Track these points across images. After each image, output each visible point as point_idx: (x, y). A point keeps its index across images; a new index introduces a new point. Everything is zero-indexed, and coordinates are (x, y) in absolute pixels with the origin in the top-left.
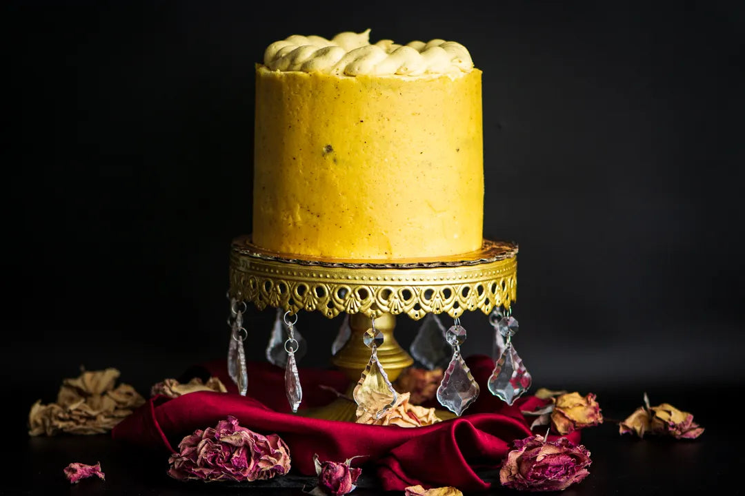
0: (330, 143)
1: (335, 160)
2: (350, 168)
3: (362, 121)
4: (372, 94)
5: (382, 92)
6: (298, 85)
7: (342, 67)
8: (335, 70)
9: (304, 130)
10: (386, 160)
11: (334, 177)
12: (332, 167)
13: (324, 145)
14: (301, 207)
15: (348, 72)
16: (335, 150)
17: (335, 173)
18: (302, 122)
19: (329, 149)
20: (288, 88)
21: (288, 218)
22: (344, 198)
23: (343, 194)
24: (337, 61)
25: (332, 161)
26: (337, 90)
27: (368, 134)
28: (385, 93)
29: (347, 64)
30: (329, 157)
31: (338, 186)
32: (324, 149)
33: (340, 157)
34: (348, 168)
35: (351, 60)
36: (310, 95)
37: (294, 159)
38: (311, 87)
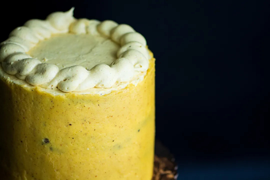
0: (47, 137)
1: (51, 149)
2: (62, 154)
3: (71, 125)
4: (78, 106)
5: (85, 105)
6: (23, 95)
7: (56, 84)
8: (50, 86)
9: (28, 125)
10: (88, 149)
11: (51, 159)
12: (49, 153)
13: (43, 138)
14: (27, 173)
15: (60, 88)
16: (51, 142)
17: (52, 157)
18: (27, 120)
19: (47, 141)
20: (16, 95)
21: (18, 176)
22: (58, 173)
23: (57, 170)
24: (51, 79)
25: (49, 149)
26: (52, 103)
27: (75, 133)
28: (87, 106)
29: (59, 81)
30: (47, 146)
31: (53, 165)
32: (43, 140)
33: (54, 147)
34: (60, 154)
35: (62, 78)
36: (32, 103)
37: (22, 142)
38: (33, 98)
